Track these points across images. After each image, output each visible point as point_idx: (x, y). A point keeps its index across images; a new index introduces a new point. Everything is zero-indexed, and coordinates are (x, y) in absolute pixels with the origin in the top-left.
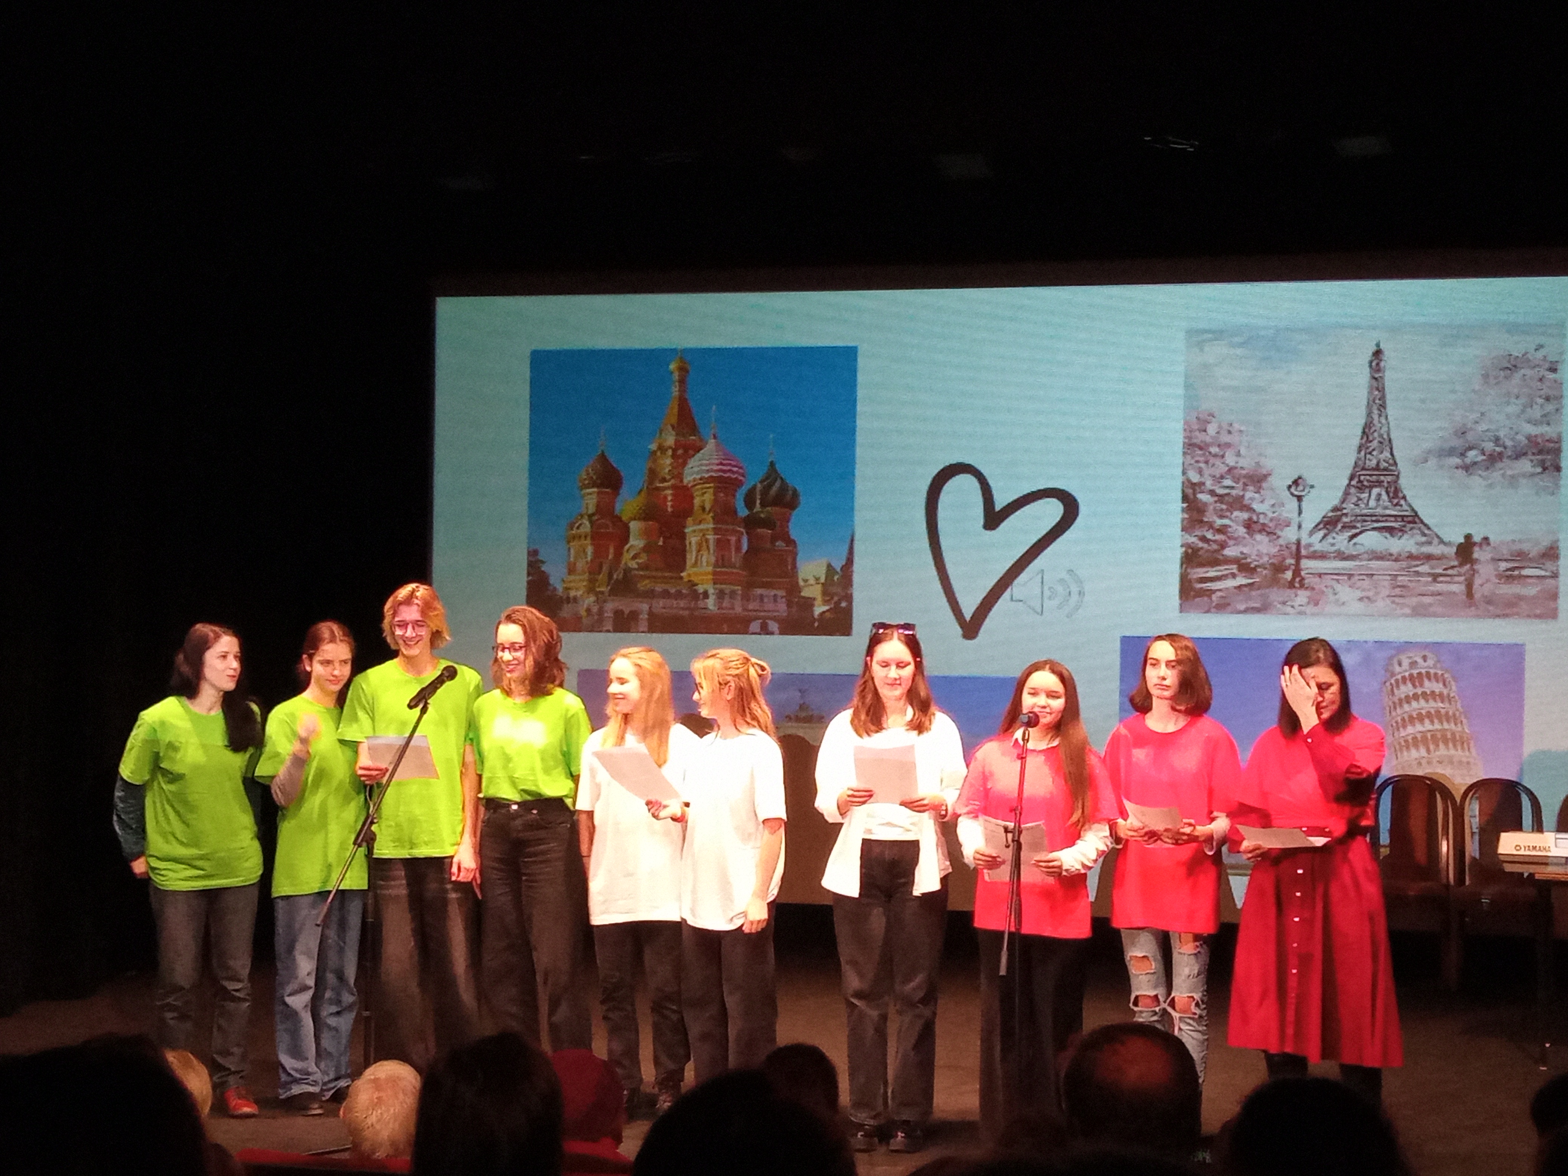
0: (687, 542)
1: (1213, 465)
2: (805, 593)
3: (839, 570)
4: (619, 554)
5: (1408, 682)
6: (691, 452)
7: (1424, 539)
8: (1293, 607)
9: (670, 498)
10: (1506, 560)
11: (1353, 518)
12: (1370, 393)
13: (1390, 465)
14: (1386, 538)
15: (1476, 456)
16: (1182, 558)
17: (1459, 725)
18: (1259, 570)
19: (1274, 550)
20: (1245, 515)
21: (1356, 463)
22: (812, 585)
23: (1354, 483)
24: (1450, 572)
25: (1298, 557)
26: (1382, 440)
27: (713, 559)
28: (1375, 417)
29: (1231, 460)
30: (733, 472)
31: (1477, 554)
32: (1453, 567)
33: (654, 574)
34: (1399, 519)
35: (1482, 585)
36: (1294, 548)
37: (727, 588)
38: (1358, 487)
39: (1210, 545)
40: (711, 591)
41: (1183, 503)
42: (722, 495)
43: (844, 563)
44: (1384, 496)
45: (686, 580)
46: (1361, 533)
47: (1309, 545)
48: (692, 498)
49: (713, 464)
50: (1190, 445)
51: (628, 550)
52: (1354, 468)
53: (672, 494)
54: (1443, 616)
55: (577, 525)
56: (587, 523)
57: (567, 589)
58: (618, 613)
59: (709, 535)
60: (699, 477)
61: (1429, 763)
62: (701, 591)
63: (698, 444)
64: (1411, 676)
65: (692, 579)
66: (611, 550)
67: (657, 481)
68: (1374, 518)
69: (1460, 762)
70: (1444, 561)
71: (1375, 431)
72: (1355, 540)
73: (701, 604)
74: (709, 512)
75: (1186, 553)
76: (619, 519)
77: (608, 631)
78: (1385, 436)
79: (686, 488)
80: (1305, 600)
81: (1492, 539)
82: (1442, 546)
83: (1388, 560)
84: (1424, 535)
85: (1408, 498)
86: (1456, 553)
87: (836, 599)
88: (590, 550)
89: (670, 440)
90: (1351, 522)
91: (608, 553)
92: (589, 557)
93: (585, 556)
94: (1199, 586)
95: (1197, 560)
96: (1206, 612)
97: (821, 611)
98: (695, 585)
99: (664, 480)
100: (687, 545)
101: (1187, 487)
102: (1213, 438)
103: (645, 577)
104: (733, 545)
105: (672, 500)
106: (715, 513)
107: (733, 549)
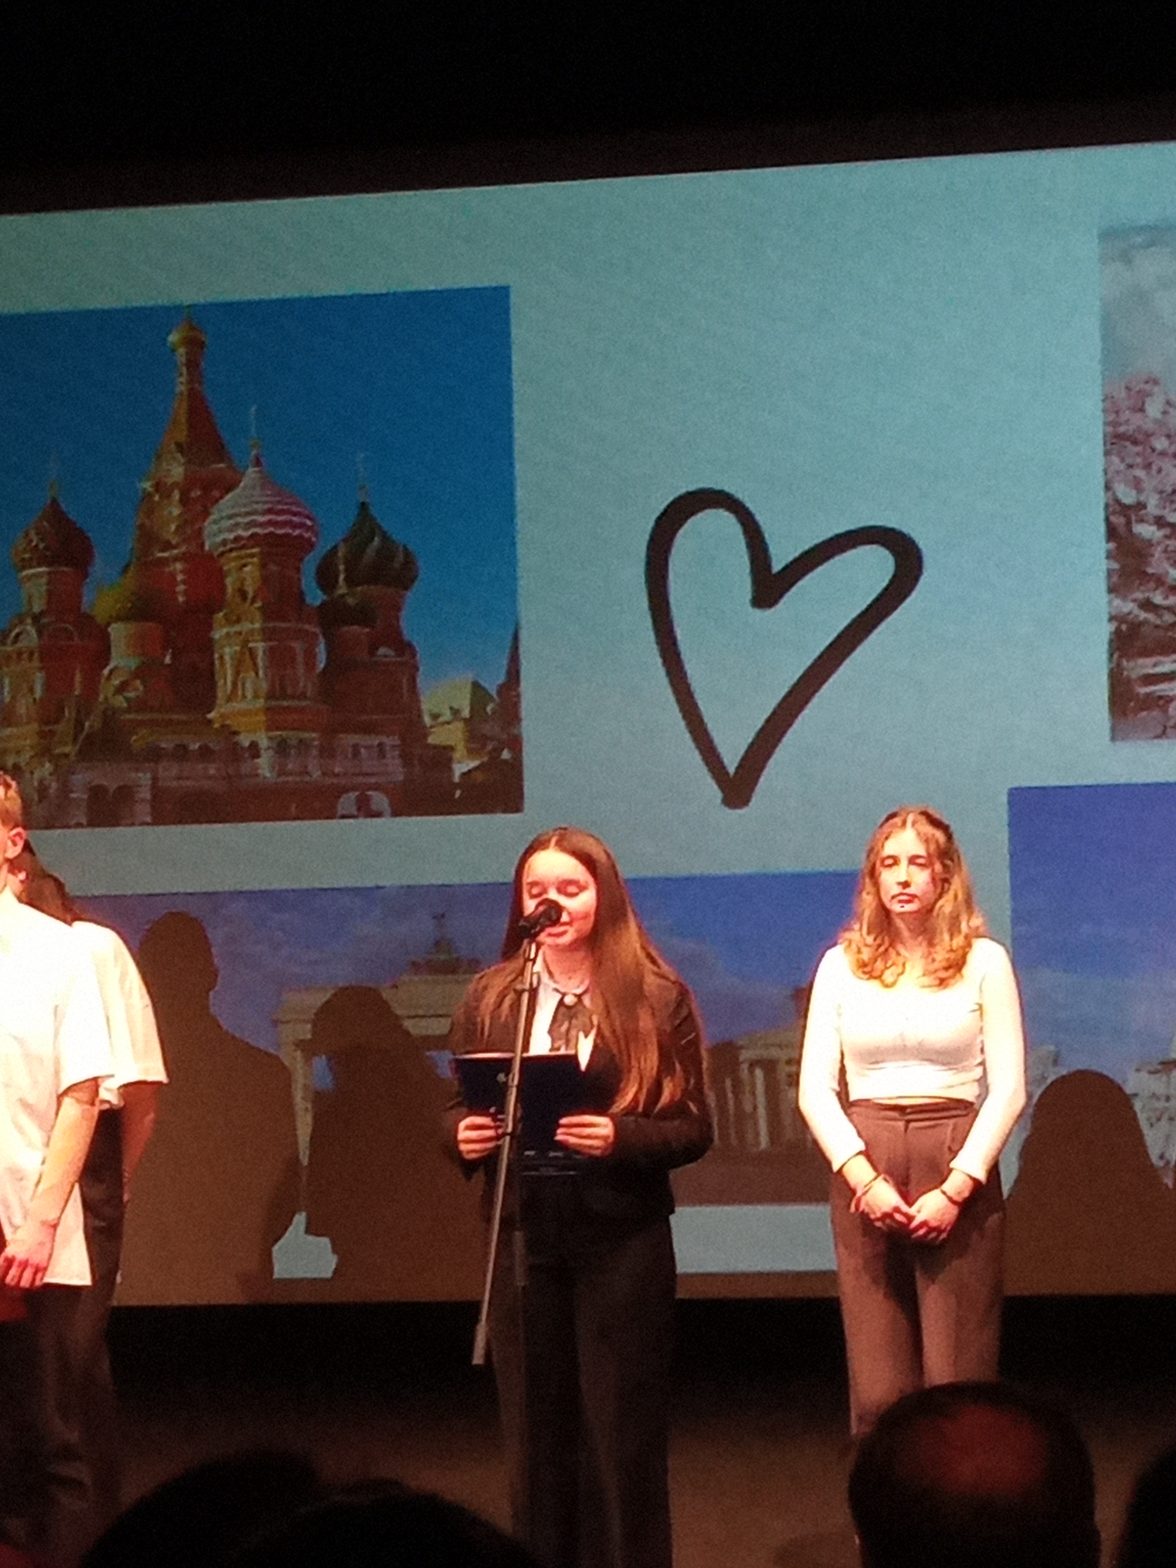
0: (216, 656)
1: (1160, 471)
2: (436, 738)
3: (494, 693)
4: (92, 684)
6: (216, 493)
9: (180, 577)
16: (1111, 641)
22: (448, 723)
27: (264, 686)
30: (294, 526)
33: (160, 717)
37: (293, 736)
39: (1160, 616)
40: (264, 743)
41: (1108, 541)
42: (273, 568)
43: (503, 680)
45: (216, 725)
48: (221, 575)
49: (256, 512)
50: (1115, 437)
51: (108, 678)
53: (184, 571)
55: (13, 634)
56: (33, 632)
58: (96, 793)
59: (255, 641)
60: (231, 536)
62: (246, 744)
63: (228, 476)
65: (229, 722)
66: (78, 678)
67: (157, 547)
73: (245, 768)
75: (1118, 632)
76: (90, 618)
77: (79, 825)
79: (208, 557)
87: (491, 745)
88: (38, 680)
89: (176, 471)
91: (71, 685)
92: (38, 693)
93: (31, 690)
94: (1143, 690)
95: (1138, 643)
96: (1158, 737)
97: (465, 769)
98: (236, 733)
99: (168, 546)
100: (217, 662)
101: (1114, 513)
102: (1156, 421)
103: (142, 723)
104: (300, 659)
105: (185, 582)
106: (265, 602)
107: (300, 665)
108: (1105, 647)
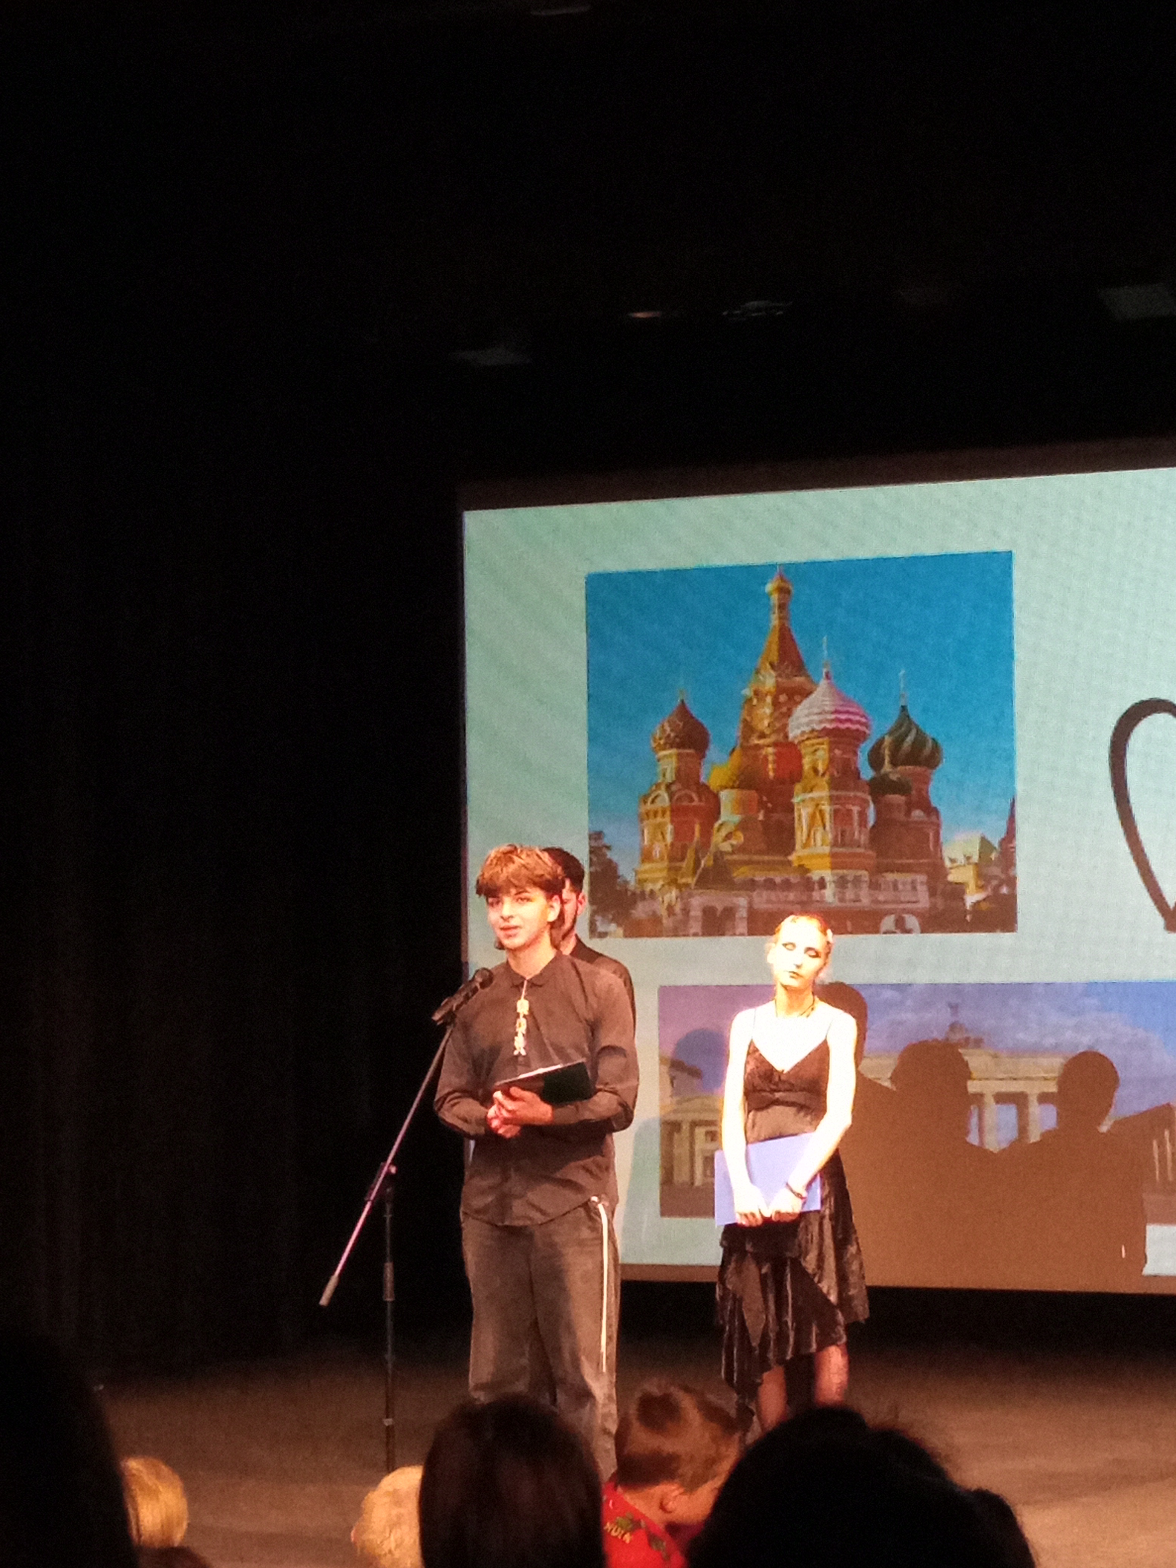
0: (796, 815)
2: (953, 877)
3: (996, 845)
4: (707, 833)
6: (797, 698)
9: (771, 758)
22: (961, 866)
27: (830, 836)
30: (853, 722)
33: (756, 858)
37: (850, 874)
40: (829, 878)
42: (837, 752)
43: (1003, 836)
45: (796, 864)
48: (800, 757)
49: (827, 713)
51: (718, 829)
53: (775, 754)
55: (653, 796)
56: (666, 796)
57: (641, 882)
58: (708, 912)
59: (823, 805)
60: (807, 729)
62: (816, 879)
63: (808, 687)
65: (803, 863)
66: (697, 828)
67: (755, 736)
73: (816, 895)
74: (823, 775)
76: (706, 787)
77: (696, 935)
79: (792, 744)
87: (995, 883)
88: (669, 830)
89: (769, 681)
91: (692, 835)
92: (669, 838)
93: (664, 837)
97: (974, 901)
98: (808, 871)
99: (762, 736)
100: (796, 820)
103: (741, 863)
104: (856, 817)
105: (775, 762)
106: (832, 776)
107: (856, 824)
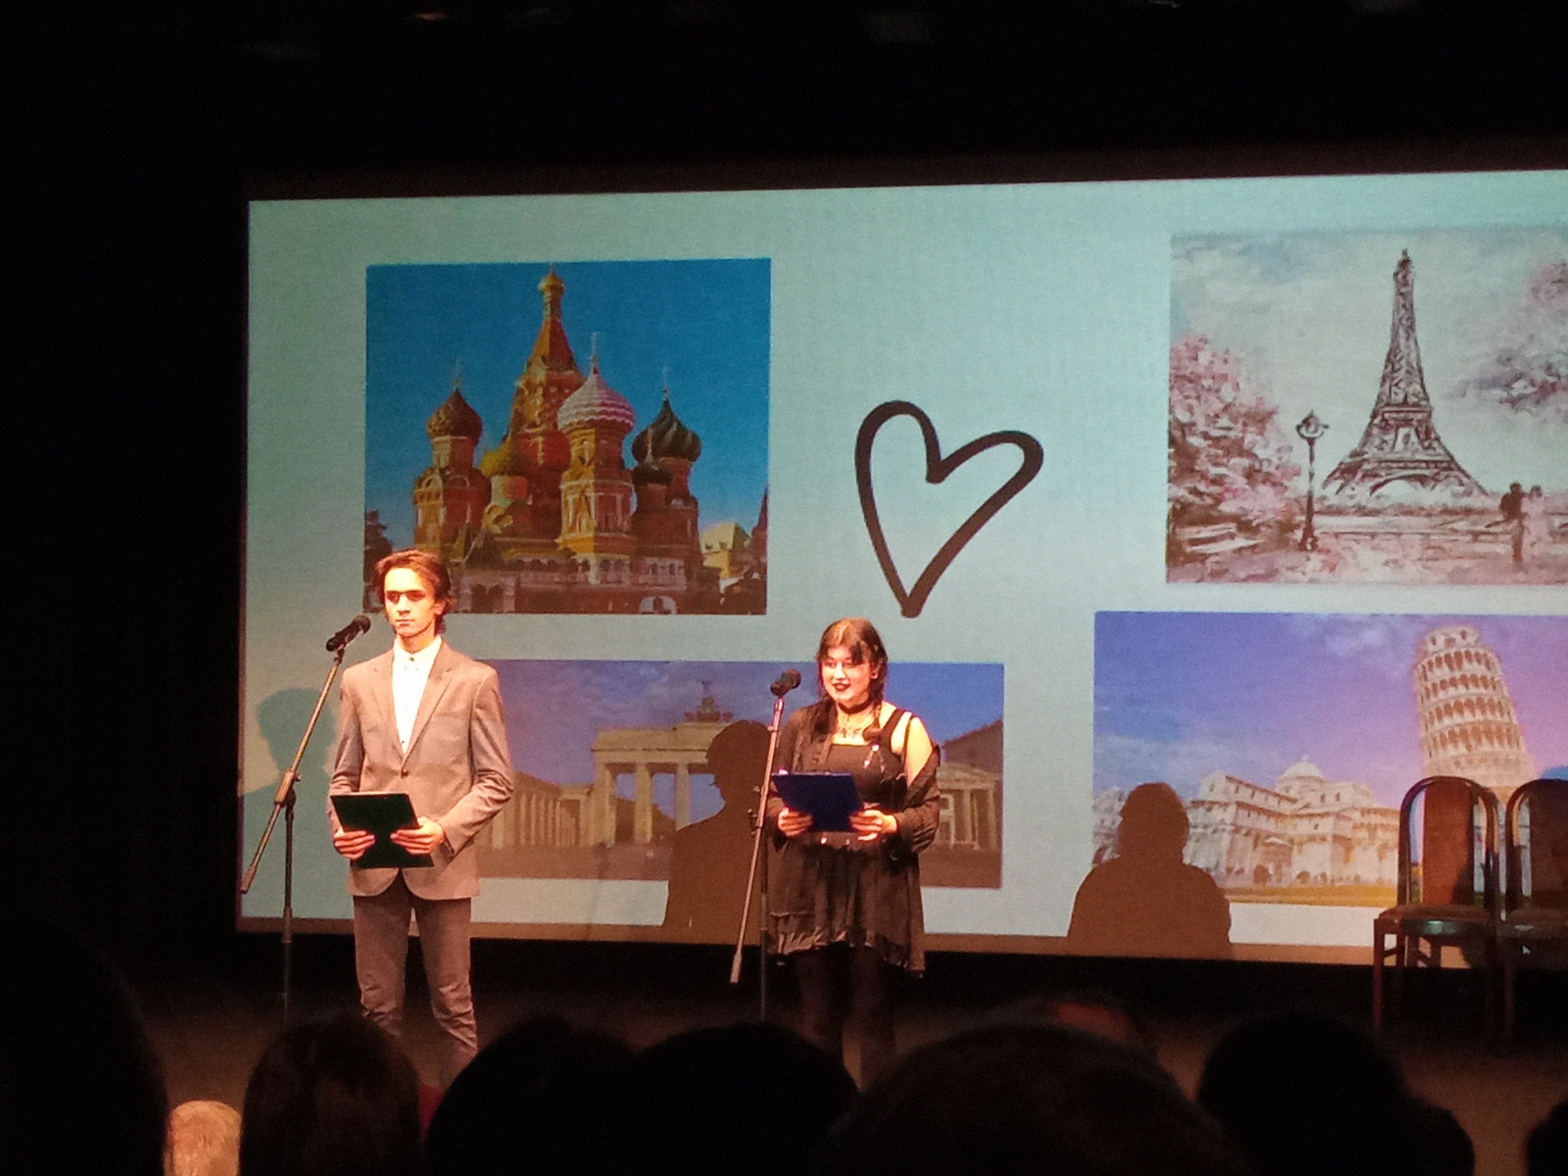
0: (563, 500)
1: (1206, 401)
2: (709, 562)
3: (750, 534)
4: (478, 516)
5: (1444, 665)
6: (567, 390)
7: (1462, 489)
8: (1304, 573)
9: (540, 446)
10: (1561, 514)
11: (1376, 465)
12: (1396, 311)
13: (1420, 399)
14: (1416, 488)
15: (1525, 387)
16: (1169, 515)
17: (1506, 716)
18: (1263, 529)
19: (1280, 506)
20: (1245, 462)
21: (1379, 397)
22: (717, 553)
23: (1377, 421)
24: (1492, 529)
25: (1310, 512)
26: (1411, 370)
27: (594, 523)
28: (1402, 341)
29: (1227, 392)
30: (619, 415)
31: (1526, 506)
32: (1497, 523)
33: (523, 540)
34: (1432, 466)
35: (1533, 544)
36: (1304, 502)
37: (612, 557)
38: (1381, 428)
39: (1203, 500)
40: (593, 562)
41: (1170, 447)
42: (604, 442)
43: (756, 525)
44: (1414, 438)
45: (561, 548)
46: (1386, 482)
47: (1324, 498)
48: (568, 447)
49: (594, 405)
50: (1177, 377)
51: (489, 513)
52: (1377, 404)
53: (545, 443)
54: (1486, 582)
55: (427, 480)
56: (440, 480)
58: (478, 590)
59: (590, 492)
60: (576, 420)
61: (1470, 762)
62: (580, 561)
63: (578, 380)
64: (1447, 656)
65: (570, 546)
66: (469, 512)
67: (526, 426)
68: (1401, 465)
69: (1507, 761)
70: (1485, 517)
71: (1402, 358)
72: (1379, 491)
73: (580, 577)
74: (589, 464)
75: (1174, 509)
76: (478, 472)
77: (465, 612)
78: (1414, 365)
79: (560, 434)
80: (1319, 565)
81: (1545, 489)
82: (1483, 497)
83: (1419, 515)
84: (1461, 484)
85: (1442, 440)
86: (1503, 507)
87: (746, 569)
88: (442, 513)
89: (540, 375)
90: (1373, 469)
91: (465, 516)
92: (442, 520)
93: (437, 520)
94: (1189, 549)
95: (1186, 517)
96: (1199, 581)
97: (728, 584)
98: (574, 553)
99: (533, 425)
100: (563, 505)
101: (1175, 428)
102: (1206, 368)
103: (510, 545)
104: (619, 505)
105: (543, 450)
106: (597, 465)
107: (619, 509)
108: (1165, 518)
